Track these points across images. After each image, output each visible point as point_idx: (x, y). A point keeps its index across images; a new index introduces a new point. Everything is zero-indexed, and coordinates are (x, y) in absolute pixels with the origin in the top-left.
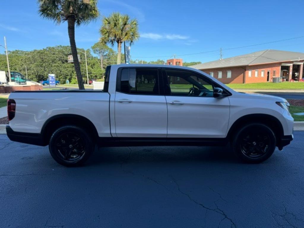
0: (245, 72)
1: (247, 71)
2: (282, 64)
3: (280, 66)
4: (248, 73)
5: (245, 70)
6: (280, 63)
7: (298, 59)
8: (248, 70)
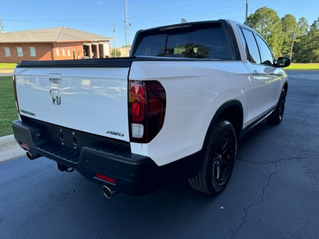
0: (53, 49)
1: (54, 49)
2: (83, 43)
3: (81, 45)
4: (56, 51)
5: (52, 47)
6: (82, 42)
7: (95, 39)
8: (56, 47)
